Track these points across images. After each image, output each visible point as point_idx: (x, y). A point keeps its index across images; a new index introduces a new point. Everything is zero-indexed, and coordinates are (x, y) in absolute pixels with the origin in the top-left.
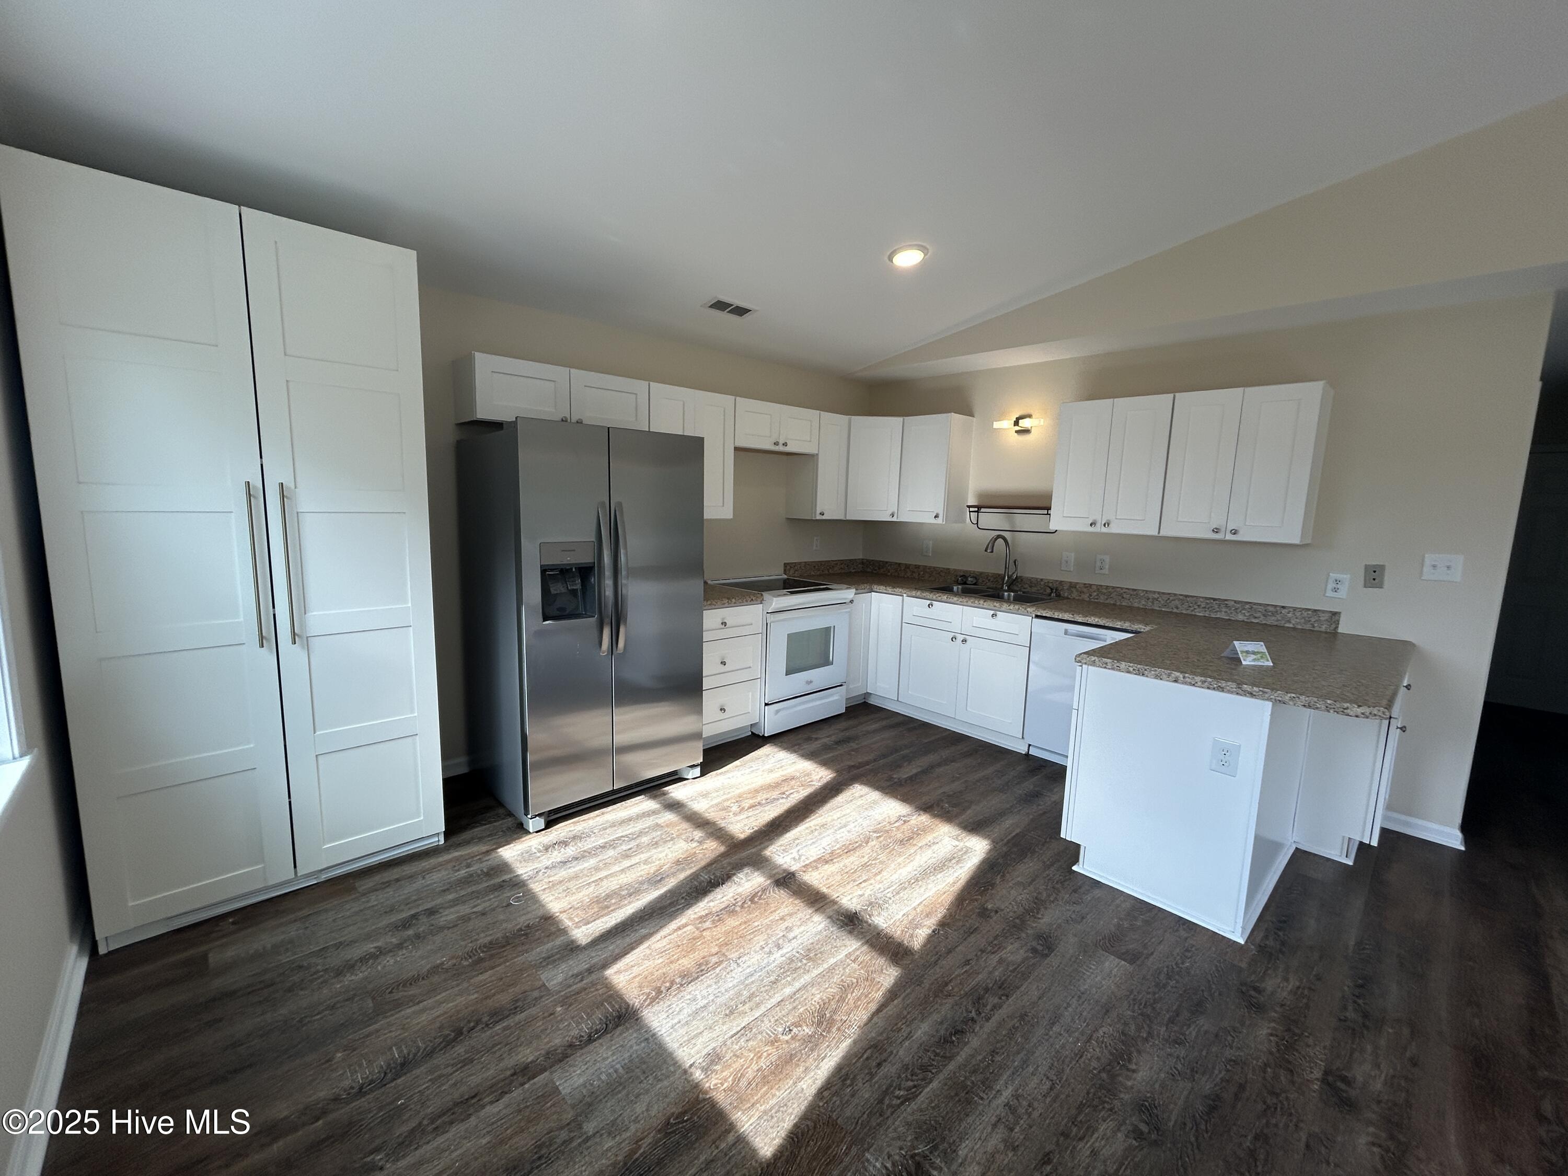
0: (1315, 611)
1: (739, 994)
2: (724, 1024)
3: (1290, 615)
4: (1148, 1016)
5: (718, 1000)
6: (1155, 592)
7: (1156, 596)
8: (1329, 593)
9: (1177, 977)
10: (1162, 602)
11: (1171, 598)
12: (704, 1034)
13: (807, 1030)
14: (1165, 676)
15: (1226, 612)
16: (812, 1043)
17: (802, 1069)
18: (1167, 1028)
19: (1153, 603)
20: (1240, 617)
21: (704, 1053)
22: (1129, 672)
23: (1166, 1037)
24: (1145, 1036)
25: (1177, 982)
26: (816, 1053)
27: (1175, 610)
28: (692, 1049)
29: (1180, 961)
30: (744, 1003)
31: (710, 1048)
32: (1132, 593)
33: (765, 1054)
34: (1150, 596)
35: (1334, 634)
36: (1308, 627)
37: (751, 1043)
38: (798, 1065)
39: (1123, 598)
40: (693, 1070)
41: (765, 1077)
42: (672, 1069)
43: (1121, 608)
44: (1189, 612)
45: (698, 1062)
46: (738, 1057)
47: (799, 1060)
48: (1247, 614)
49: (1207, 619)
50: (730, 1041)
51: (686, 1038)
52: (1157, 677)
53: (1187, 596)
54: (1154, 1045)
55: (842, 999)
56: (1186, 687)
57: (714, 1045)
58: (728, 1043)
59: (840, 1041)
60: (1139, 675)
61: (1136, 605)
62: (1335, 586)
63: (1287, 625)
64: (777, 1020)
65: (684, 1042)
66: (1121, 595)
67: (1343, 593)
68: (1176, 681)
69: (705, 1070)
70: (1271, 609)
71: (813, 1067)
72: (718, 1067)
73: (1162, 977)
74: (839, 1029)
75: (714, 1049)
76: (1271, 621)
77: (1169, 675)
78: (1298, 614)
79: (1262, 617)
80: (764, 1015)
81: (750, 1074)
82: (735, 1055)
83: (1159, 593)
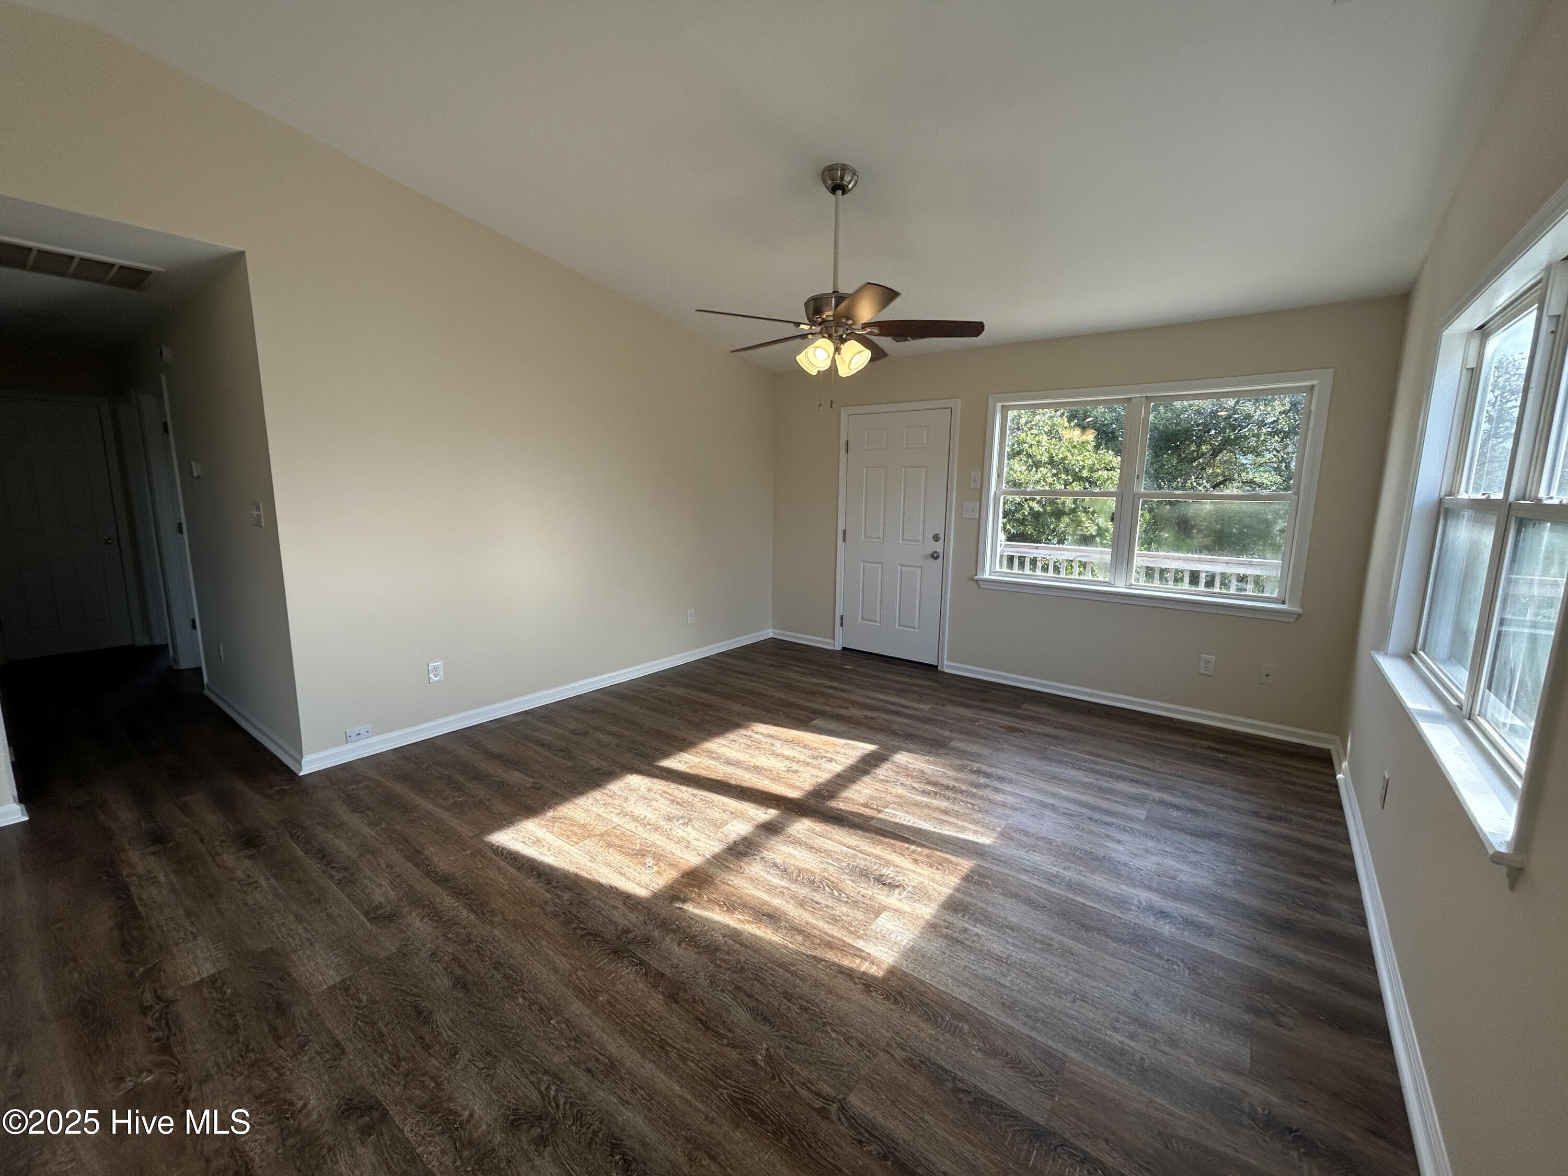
4: (257, 1060)
9: (235, 1009)
18: (283, 1048)
23: (291, 1053)
24: (276, 1075)
25: (241, 1011)
29: (219, 996)
54: (292, 1071)
73: (224, 1023)
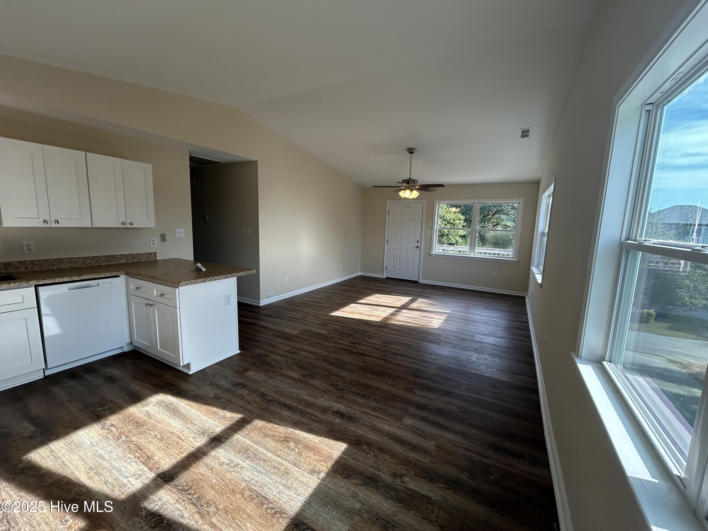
0: (150, 253)
1: (274, 473)
2: (293, 474)
3: (142, 257)
5: (279, 480)
6: (74, 258)
7: (76, 260)
8: (152, 246)
10: (81, 262)
11: (86, 259)
12: (300, 479)
13: (292, 444)
14: (212, 279)
15: (115, 261)
16: (297, 442)
17: (310, 442)
19: (75, 264)
20: (123, 262)
21: (311, 476)
22: (201, 282)
26: (303, 440)
27: (89, 265)
28: (310, 482)
30: (279, 469)
31: (308, 475)
32: (59, 261)
33: (306, 455)
34: (72, 260)
35: (156, 261)
36: (149, 260)
37: (302, 461)
38: (309, 444)
39: (53, 265)
40: (321, 478)
41: (316, 452)
42: (322, 486)
43: (53, 271)
44: (97, 264)
45: (316, 477)
46: (310, 464)
47: (307, 444)
48: (125, 260)
49: (107, 266)
50: (302, 468)
51: (305, 486)
52: (210, 281)
53: (94, 257)
55: (273, 436)
56: (219, 280)
57: (306, 474)
58: (303, 469)
59: (295, 434)
60: (204, 282)
61: (63, 267)
62: (153, 243)
63: (142, 261)
64: (288, 455)
65: (307, 486)
66: (51, 264)
67: (156, 245)
68: (216, 280)
69: (319, 473)
70: (134, 256)
71: (309, 439)
72: (317, 469)
74: (289, 435)
75: (308, 473)
76: (135, 260)
77: (213, 279)
78: (144, 256)
79: (131, 259)
80: (286, 460)
81: (317, 457)
82: (309, 465)
83: (77, 258)
